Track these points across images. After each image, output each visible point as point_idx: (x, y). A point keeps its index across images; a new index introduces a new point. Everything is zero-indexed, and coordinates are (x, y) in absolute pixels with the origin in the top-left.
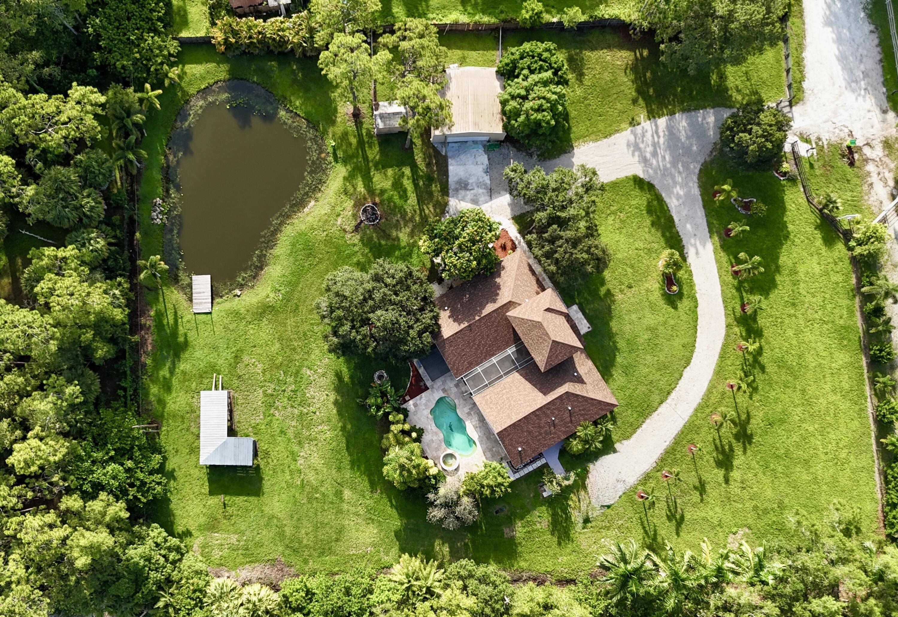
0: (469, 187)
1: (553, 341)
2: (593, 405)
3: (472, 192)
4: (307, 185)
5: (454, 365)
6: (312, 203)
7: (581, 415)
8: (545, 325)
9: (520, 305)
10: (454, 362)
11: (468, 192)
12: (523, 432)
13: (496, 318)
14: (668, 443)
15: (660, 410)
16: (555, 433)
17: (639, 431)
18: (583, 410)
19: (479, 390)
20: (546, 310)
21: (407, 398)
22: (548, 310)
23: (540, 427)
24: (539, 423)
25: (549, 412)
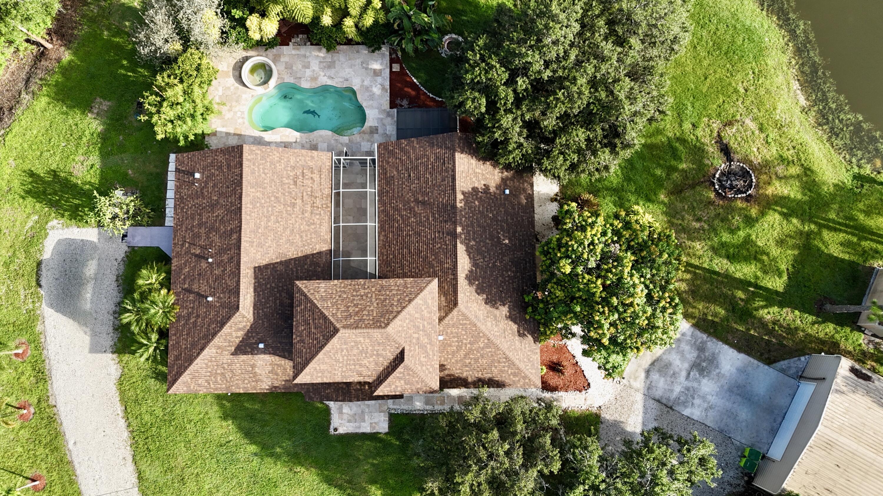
0: (695, 374)
1: (336, 331)
2: (194, 345)
3: (684, 374)
4: (840, 109)
5: (402, 150)
6: (803, 101)
7: (189, 315)
8: (376, 333)
9: (441, 320)
10: (406, 153)
11: (686, 365)
12: (221, 195)
13: (441, 263)
14: (71, 445)
15: (130, 467)
16: (188, 252)
17: (119, 409)
18: (195, 323)
19: (337, 168)
20: (402, 352)
21: (396, 68)
22: (400, 358)
23: (212, 229)
24: (217, 230)
25: (225, 258)
